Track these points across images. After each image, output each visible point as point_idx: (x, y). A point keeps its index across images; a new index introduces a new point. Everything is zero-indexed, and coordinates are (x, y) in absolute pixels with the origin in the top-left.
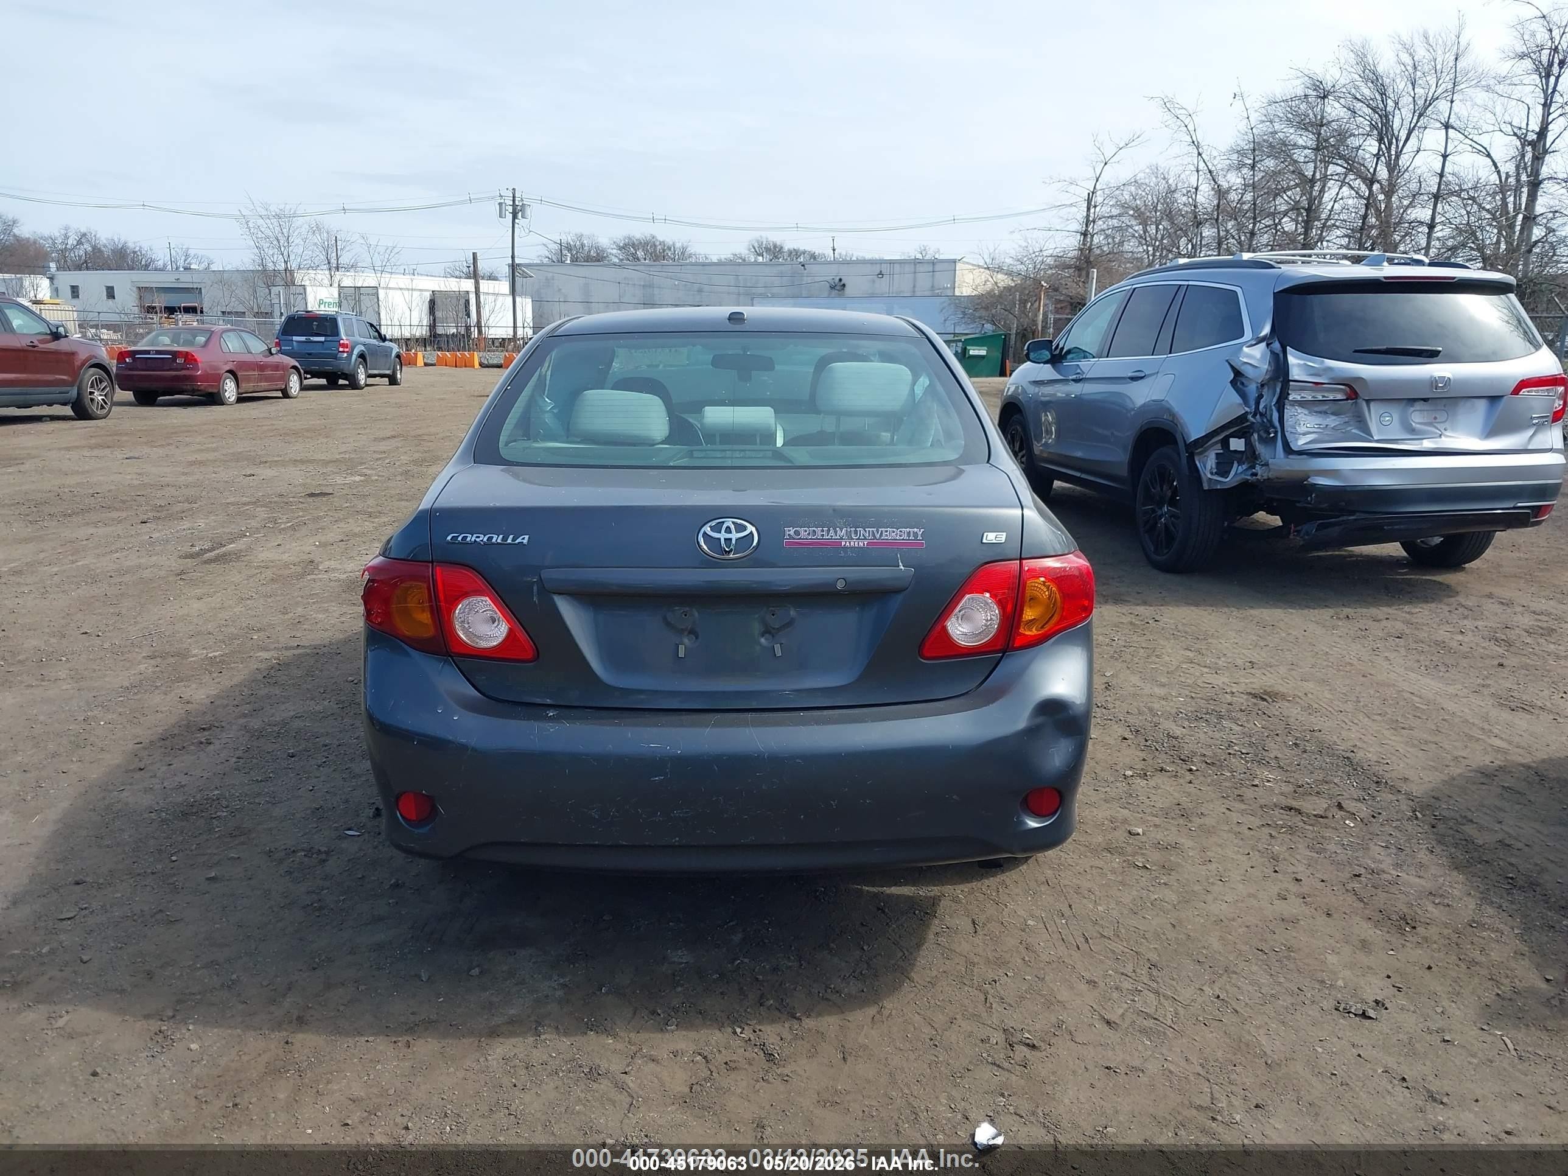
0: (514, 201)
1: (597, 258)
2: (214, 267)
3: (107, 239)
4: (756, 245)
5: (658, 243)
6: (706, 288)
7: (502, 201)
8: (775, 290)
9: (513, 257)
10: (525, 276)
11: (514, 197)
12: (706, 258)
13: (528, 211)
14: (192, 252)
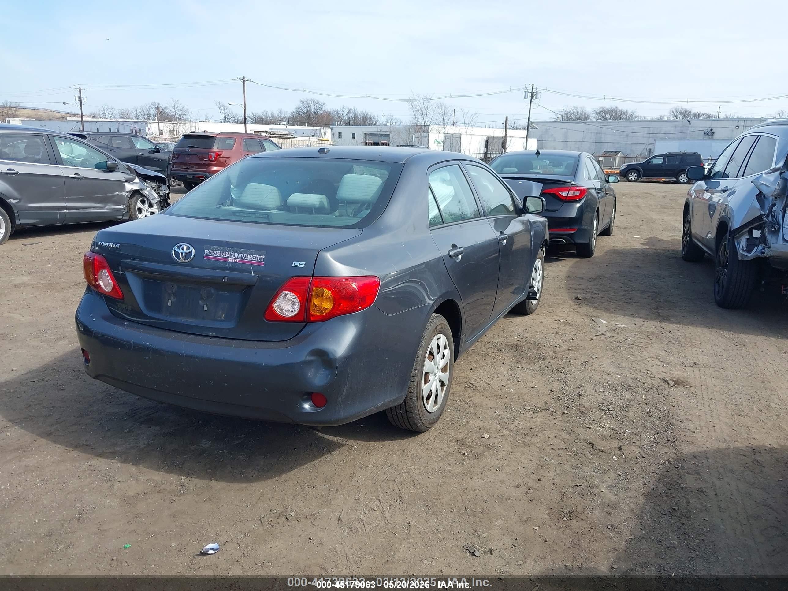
0: (532, 90)
1: (582, 118)
2: (402, 124)
3: (360, 111)
4: (674, 111)
5: (618, 111)
6: (631, 134)
7: (527, 90)
8: (671, 136)
9: (529, 119)
10: (534, 128)
11: (533, 88)
12: (644, 118)
13: (539, 95)
14: (394, 117)
